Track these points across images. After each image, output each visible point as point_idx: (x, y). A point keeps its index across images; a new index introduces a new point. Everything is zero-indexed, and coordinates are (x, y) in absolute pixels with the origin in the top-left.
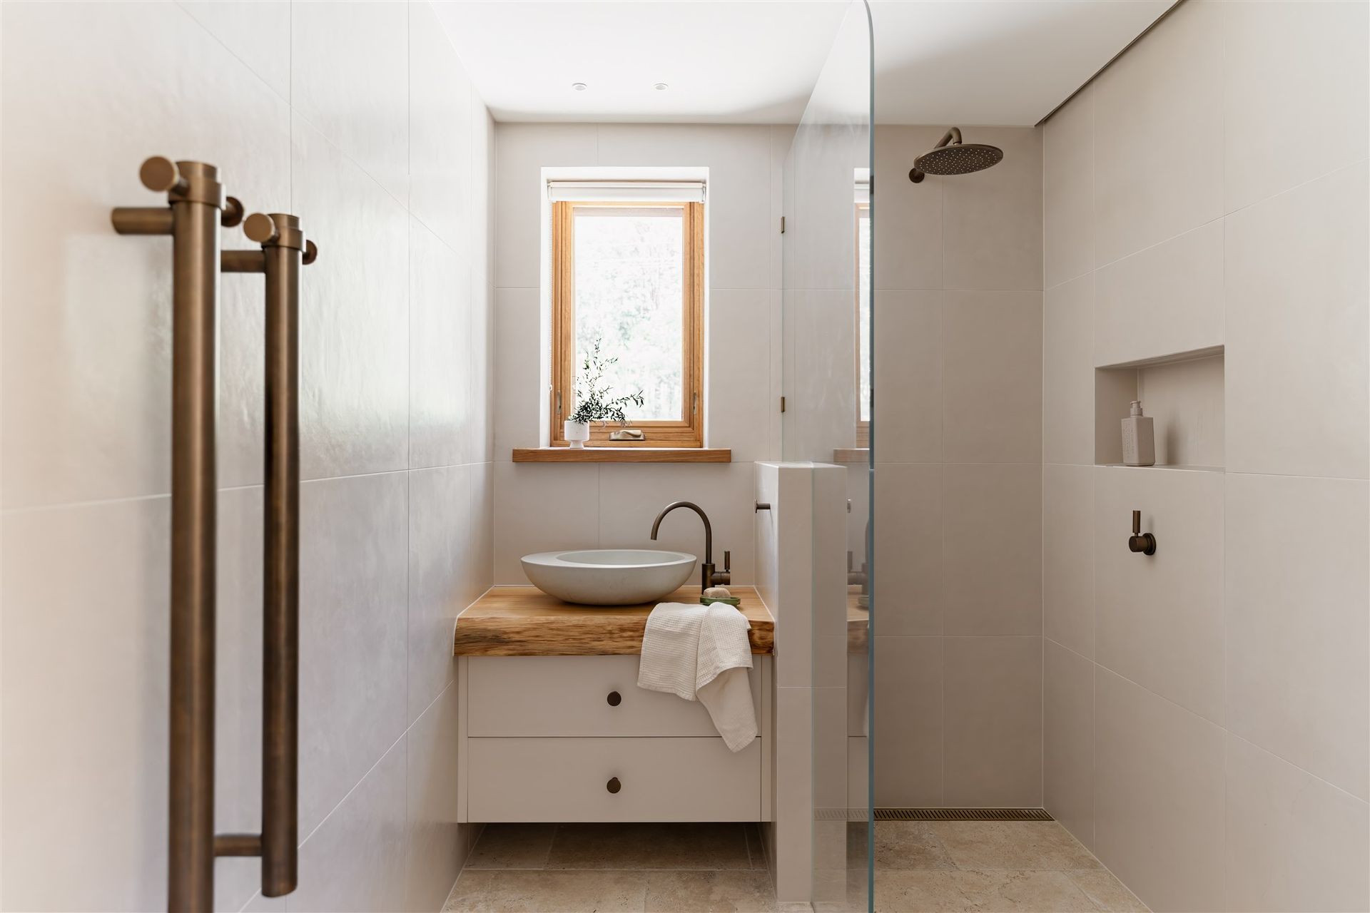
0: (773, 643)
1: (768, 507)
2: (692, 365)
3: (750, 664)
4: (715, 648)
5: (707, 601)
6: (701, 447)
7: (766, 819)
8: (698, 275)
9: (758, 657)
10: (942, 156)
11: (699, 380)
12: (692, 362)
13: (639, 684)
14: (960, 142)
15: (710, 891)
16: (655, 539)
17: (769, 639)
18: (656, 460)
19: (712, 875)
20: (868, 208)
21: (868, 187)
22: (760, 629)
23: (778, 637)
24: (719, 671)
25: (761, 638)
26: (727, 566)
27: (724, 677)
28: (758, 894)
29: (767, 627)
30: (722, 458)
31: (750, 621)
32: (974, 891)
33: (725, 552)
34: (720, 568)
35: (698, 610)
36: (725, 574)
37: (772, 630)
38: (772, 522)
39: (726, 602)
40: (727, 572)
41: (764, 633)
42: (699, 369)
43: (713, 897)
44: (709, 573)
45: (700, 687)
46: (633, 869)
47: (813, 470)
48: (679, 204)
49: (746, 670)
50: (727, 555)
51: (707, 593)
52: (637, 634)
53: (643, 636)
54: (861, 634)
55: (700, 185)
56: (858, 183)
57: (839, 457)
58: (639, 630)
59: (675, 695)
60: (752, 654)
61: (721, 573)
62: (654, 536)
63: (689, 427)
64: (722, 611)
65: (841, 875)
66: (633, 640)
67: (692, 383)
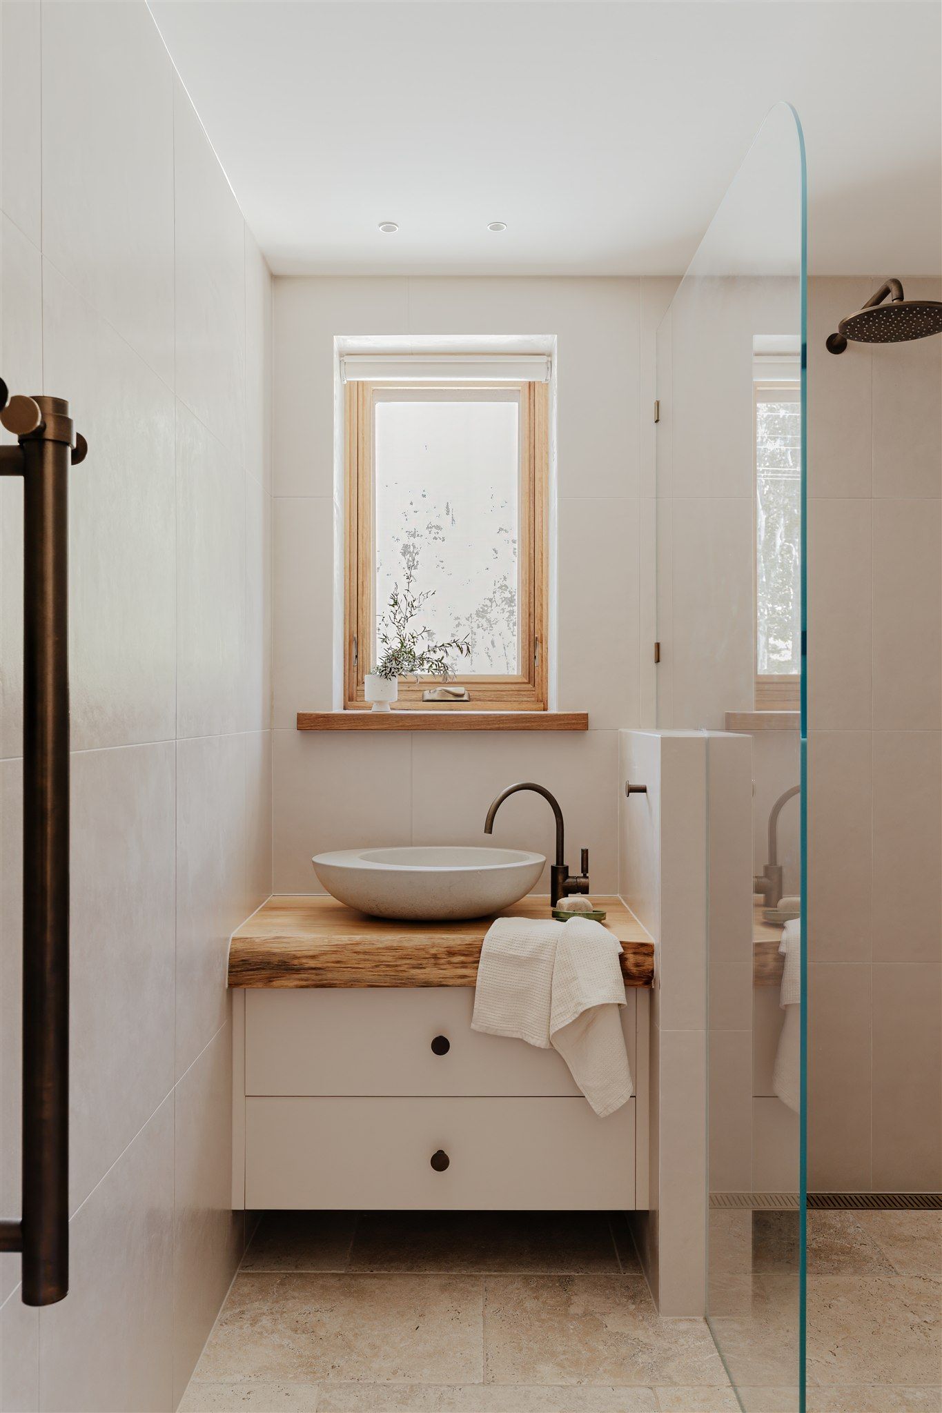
0: (652, 971)
1: (643, 790)
2: (532, 600)
3: (623, 1000)
4: (575, 978)
5: (562, 915)
6: (545, 709)
7: (642, 1206)
8: (541, 479)
9: (633, 989)
10: (877, 317)
11: (541, 621)
12: (532, 596)
13: (473, 1026)
14: (901, 298)
15: (568, 1303)
16: (491, 833)
17: (647, 967)
18: (489, 727)
19: (570, 1280)
20: (799, 388)
21: (799, 360)
22: (635, 953)
23: (659, 964)
24: (581, 1010)
25: (637, 965)
26: (585, 869)
27: (588, 1017)
28: (634, 1307)
29: (645, 950)
30: (577, 724)
31: (621, 943)
32: (922, 1303)
33: (582, 850)
34: (575, 871)
35: (548, 928)
36: (583, 880)
37: (651, 954)
38: (650, 810)
39: (588, 916)
40: (585, 877)
41: (640, 958)
42: (541, 605)
43: (573, 1310)
44: (560, 878)
45: (557, 1029)
46: (464, 1272)
47: (708, 742)
48: (514, 384)
49: (616, 1009)
50: (585, 853)
51: (561, 907)
52: (470, 959)
53: (478, 962)
55: (544, 359)
56: (757, 354)
57: (731, 722)
58: (472, 955)
59: (521, 1040)
60: (625, 985)
61: (578, 877)
62: (489, 829)
63: (529, 683)
64: (580, 927)
65: (746, 1281)
66: (466, 967)
67: (532, 625)
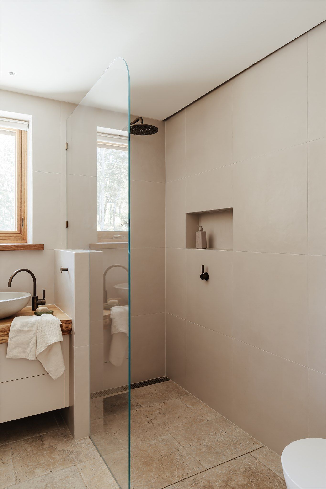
0: (71, 329)
1: (67, 270)
2: (21, 205)
3: (62, 339)
4: (46, 335)
5: (39, 314)
6: (26, 243)
7: (68, 405)
8: (24, 164)
11: (25, 212)
12: (21, 204)
13: (7, 357)
14: (142, 123)
15: (43, 445)
16: (10, 287)
17: (70, 328)
18: (7, 250)
19: (42, 437)
20: (128, 147)
21: (128, 139)
22: (65, 324)
23: (74, 326)
24: (48, 345)
25: (66, 327)
26: (44, 297)
27: (50, 348)
28: (65, 439)
29: (69, 322)
30: (39, 248)
31: (61, 321)
32: (150, 414)
33: (43, 291)
34: (40, 297)
35: (33, 319)
36: (43, 300)
37: (71, 323)
38: (70, 276)
39: (48, 313)
40: (44, 299)
41: (67, 325)
42: (25, 207)
43: (45, 446)
44: (35, 301)
45: (39, 353)
46: (2, 445)
47: (90, 254)
48: (14, 130)
49: (60, 342)
50: (44, 291)
51: (38, 310)
52: (6, 333)
53: (8, 334)
54: (107, 320)
55: (26, 123)
56: (98, 133)
57: (91, 247)
58: (6, 332)
59: (26, 359)
60: (63, 335)
61: (41, 300)
62: (9, 285)
63: (20, 233)
64: (46, 317)
65: (101, 421)
66: (4, 336)
67: (21, 214)
